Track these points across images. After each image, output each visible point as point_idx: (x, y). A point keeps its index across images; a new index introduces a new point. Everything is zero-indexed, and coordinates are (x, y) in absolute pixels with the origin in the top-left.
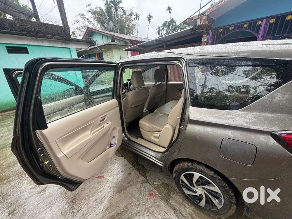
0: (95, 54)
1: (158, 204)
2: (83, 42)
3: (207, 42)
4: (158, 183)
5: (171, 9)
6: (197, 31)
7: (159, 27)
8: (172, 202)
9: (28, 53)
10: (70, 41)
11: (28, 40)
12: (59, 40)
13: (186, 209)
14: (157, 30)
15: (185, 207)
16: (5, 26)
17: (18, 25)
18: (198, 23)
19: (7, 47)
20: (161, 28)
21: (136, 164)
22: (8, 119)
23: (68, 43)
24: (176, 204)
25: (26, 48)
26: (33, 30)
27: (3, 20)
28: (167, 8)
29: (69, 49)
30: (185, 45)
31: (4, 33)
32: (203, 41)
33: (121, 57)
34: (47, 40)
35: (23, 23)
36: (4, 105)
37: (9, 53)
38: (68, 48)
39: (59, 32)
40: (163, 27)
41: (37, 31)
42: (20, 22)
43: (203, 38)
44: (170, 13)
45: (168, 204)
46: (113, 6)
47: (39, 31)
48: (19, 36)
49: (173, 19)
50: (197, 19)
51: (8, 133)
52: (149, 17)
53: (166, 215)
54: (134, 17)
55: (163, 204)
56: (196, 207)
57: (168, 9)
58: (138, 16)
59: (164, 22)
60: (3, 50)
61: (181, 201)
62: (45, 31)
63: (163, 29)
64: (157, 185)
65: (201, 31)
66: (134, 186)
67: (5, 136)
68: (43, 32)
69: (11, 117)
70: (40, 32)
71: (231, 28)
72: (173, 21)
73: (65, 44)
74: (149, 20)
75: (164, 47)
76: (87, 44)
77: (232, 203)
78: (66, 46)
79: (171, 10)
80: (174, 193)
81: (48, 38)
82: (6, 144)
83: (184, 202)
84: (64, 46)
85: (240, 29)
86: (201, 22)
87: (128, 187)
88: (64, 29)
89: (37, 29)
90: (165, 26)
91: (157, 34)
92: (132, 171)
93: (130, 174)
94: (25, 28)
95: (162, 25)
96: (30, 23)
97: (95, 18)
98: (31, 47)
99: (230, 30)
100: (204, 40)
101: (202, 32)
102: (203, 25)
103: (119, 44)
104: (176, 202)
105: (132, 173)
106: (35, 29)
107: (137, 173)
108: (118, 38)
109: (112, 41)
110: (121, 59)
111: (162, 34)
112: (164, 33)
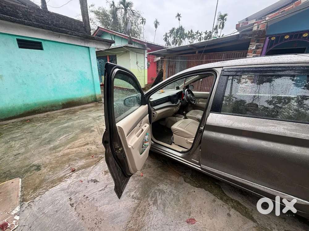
0: (107, 56)
2: (104, 41)
3: (255, 50)
5: (181, 15)
6: (244, 38)
7: (166, 34)
9: (41, 49)
10: (90, 39)
11: (44, 33)
12: (79, 37)
14: (164, 36)
16: (18, 15)
17: (34, 15)
18: (255, 28)
19: (18, 40)
20: (168, 35)
22: (17, 129)
23: (88, 42)
25: (40, 43)
26: (50, 23)
27: (16, 7)
28: (176, 15)
29: (87, 49)
30: (224, 53)
31: (18, 23)
32: (251, 49)
33: (138, 61)
34: (65, 36)
35: (40, 13)
36: (8, 112)
37: (20, 47)
38: (86, 47)
39: (79, 27)
40: (170, 34)
41: (54, 23)
42: (36, 11)
43: (250, 46)
44: (179, 19)
46: (123, 7)
47: (57, 24)
48: (35, 28)
49: (181, 26)
50: (254, 24)
51: (24, 149)
52: (156, 23)
54: (140, 21)
57: (178, 16)
58: (144, 20)
59: (171, 29)
60: (14, 43)
62: (63, 25)
63: (170, 36)
65: (249, 38)
67: (23, 154)
68: (61, 26)
69: (20, 126)
70: (58, 26)
71: (287, 37)
72: (181, 29)
73: (85, 42)
74: (156, 26)
75: (196, 53)
76: (107, 44)
78: (85, 45)
79: (181, 17)
81: (68, 33)
82: (27, 166)
84: (83, 44)
85: (297, 38)
86: (258, 27)
88: (84, 25)
89: (55, 22)
90: (172, 33)
91: (164, 40)
93: (229, 215)
94: (40, 20)
95: (169, 32)
96: (48, 14)
97: (99, 19)
98: (46, 42)
99: (286, 39)
100: (252, 47)
101: (251, 38)
102: (261, 30)
103: (137, 47)
105: (231, 213)
106: (52, 22)
108: (135, 41)
109: (129, 43)
110: (137, 64)
111: (170, 41)
112: (171, 40)
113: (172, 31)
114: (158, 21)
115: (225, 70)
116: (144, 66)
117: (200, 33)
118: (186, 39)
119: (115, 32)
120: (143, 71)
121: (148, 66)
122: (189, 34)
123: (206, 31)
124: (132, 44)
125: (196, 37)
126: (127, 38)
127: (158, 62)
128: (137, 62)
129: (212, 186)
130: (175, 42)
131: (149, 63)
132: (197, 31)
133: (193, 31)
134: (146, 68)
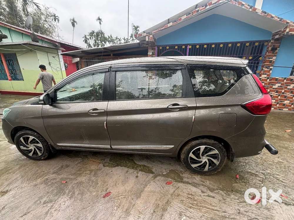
1: (177, 186)
3: (152, 55)
4: (166, 172)
7: (85, 36)
8: (185, 180)
13: (196, 179)
14: (83, 37)
15: (195, 178)
18: (147, 40)
20: (88, 37)
21: (137, 167)
24: (189, 180)
40: (90, 36)
43: (148, 52)
44: (100, 23)
45: (184, 182)
49: (101, 30)
50: (146, 36)
53: (188, 190)
55: (180, 185)
56: (201, 175)
57: (98, 20)
58: (57, 17)
59: (91, 31)
61: (190, 176)
63: (90, 38)
64: (166, 174)
66: (149, 184)
72: (101, 32)
74: (73, 25)
75: (111, 55)
77: (225, 156)
80: (182, 174)
83: (192, 176)
85: (173, 49)
86: (149, 39)
87: (144, 188)
90: (92, 35)
92: (138, 173)
93: (137, 177)
95: (88, 34)
99: (167, 49)
100: (150, 53)
101: (148, 47)
102: (151, 41)
104: (188, 179)
105: (139, 175)
107: (143, 173)
108: (43, 39)
109: (33, 41)
110: (50, 65)
111: (90, 43)
112: (92, 42)
113: (92, 34)
114: (75, 20)
115: (113, 67)
116: (60, 67)
117: (119, 39)
118: (107, 43)
119: (10, 25)
120: (60, 73)
121: (65, 67)
122: (109, 38)
123: (124, 38)
124: (38, 42)
125: (116, 42)
126: (29, 35)
127: (78, 63)
128: (49, 63)
129: (127, 161)
130: (96, 44)
131: (66, 65)
132: (116, 37)
133: (112, 36)
134: (64, 69)
